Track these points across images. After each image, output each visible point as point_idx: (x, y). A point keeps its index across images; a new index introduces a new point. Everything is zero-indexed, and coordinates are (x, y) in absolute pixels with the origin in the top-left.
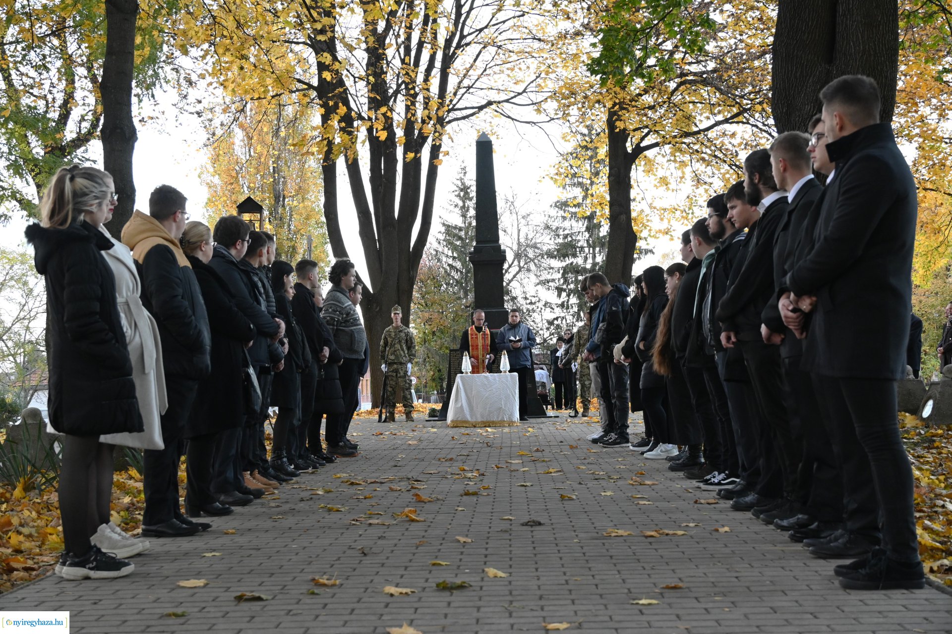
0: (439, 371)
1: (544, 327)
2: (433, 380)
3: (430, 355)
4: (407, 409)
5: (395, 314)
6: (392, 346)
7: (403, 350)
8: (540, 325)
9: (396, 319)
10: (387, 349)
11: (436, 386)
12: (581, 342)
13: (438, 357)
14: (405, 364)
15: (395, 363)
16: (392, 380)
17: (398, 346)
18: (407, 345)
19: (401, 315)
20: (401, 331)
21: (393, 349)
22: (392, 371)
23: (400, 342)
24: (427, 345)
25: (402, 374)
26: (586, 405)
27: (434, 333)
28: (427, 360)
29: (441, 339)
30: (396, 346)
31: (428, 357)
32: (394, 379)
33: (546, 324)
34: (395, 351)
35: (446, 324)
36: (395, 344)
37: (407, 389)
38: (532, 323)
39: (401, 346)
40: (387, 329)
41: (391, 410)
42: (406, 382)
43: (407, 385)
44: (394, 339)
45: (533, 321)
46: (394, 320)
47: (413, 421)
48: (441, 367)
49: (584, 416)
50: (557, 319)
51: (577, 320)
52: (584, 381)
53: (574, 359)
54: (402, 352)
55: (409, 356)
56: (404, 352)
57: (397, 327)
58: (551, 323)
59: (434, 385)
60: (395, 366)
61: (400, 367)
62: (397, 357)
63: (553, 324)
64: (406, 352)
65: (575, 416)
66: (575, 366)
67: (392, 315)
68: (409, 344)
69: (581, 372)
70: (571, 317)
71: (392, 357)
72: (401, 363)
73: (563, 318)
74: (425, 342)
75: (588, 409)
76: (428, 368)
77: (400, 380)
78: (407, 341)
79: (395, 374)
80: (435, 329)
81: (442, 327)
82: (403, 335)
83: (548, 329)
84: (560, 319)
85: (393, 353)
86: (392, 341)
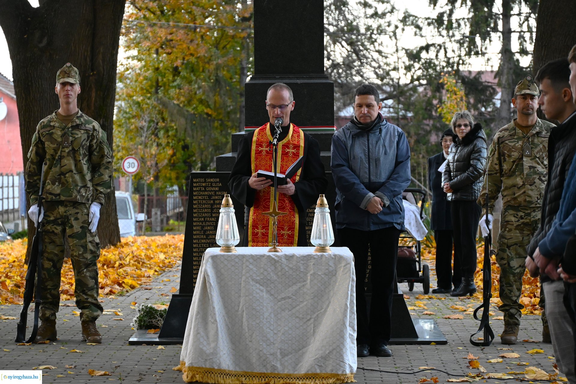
0: (185, 147)
1: (401, 65)
2: (172, 165)
3: (166, 115)
4: (87, 312)
5: (64, 84)
6: (56, 160)
7: (80, 172)
8: (392, 60)
9: (67, 96)
10: (44, 168)
11: (177, 178)
12: (505, 167)
13: (182, 121)
14: (85, 205)
15: (62, 203)
16: (52, 242)
17: (69, 163)
18: (89, 160)
19: (78, 88)
20: (77, 127)
21: (55, 170)
22: (55, 222)
23: (74, 152)
24: (161, 94)
25: (77, 227)
26: (511, 316)
27: (176, 71)
28: (161, 124)
29: (190, 83)
30: (65, 161)
31: (163, 119)
32: (58, 241)
33: (406, 59)
34: (63, 174)
35: (202, 52)
36: (61, 158)
37: (87, 266)
38: (376, 55)
39: (77, 163)
40: (45, 120)
41: (48, 313)
42: (85, 247)
43: (89, 256)
44: (59, 144)
45: (380, 52)
46: (62, 100)
47: (99, 342)
48: (189, 140)
49: (506, 342)
50: (427, 48)
51: (469, 54)
52: (510, 259)
53: (485, 205)
54: (77, 177)
55: (95, 185)
56: (83, 177)
57: (68, 117)
58: (414, 56)
59: (173, 175)
60: (61, 209)
61: (72, 211)
62: (64, 185)
63: (420, 59)
64: (88, 177)
65: (486, 343)
66: (487, 222)
67: (58, 87)
68: (95, 158)
69: (502, 236)
70: (456, 46)
71: (57, 189)
72: (75, 204)
73: (440, 46)
74: (158, 86)
75: (517, 324)
76: (164, 141)
77: (72, 242)
78: (90, 150)
79: (59, 228)
80: (179, 62)
81: (193, 60)
82: (81, 135)
83: (408, 68)
84: (432, 50)
85: (60, 179)
86: (56, 150)
